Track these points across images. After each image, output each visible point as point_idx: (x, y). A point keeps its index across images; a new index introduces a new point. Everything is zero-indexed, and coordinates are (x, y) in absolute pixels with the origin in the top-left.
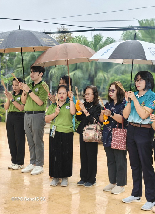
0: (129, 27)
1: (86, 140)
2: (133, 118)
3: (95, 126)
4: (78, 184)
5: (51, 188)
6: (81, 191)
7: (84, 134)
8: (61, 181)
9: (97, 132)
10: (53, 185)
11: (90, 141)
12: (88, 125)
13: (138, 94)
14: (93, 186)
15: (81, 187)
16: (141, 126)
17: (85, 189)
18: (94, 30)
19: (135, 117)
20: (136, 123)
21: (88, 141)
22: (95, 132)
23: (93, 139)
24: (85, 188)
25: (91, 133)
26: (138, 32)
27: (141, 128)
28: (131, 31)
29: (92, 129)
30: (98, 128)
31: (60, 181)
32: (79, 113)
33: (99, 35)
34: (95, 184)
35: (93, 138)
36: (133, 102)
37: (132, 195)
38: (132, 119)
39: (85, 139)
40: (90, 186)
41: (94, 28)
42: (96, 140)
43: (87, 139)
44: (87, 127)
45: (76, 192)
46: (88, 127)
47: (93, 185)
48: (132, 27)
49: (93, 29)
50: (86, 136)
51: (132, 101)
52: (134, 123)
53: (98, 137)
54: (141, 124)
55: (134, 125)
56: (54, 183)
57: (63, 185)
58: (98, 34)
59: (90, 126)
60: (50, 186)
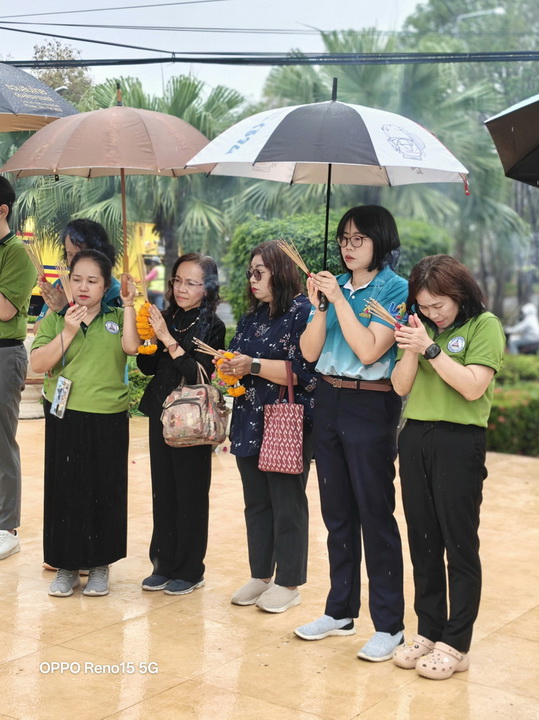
0: (289, 54)
1: (173, 440)
2: (333, 362)
3: (203, 390)
4: (146, 587)
5: (51, 605)
6: (157, 609)
7: (165, 420)
8: (87, 578)
9: (210, 411)
10: (58, 593)
11: (187, 444)
12: (180, 390)
13: (349, 282)
14: (197, 591)
15: (155, 595)
16: (358, 385)
17: (168, 600)
18: (174, 60)
19: (339, 357)
20: (345, 378)
21: (179, 443)
22: (204, 412)
23: (198, 434)
24: (170, 598)
25: (189, 415)
26: (322, 70)
27: (358, 392)
28: (298, 67)
29: (192, 402)
30: (213, 397)
31: (84, 580)
32: (150, 348)
33: (187, 79)
34: (200, 584)
35: (196, 431)
36: (333, 306)
37: (328, 612)
38: (329, 364)
39: (169, 436)
40: (186, 592)
41: (174, 53)
42: (206, 439)
43: (176, 434)
44: (175, 395)
45: (140, 614)
46: (180, 395)
47: (195, 589)
48: (302, 54)
49: (170, 56)
50: (172, 425)
51: (330, 306)
52: (338, 377)
53: (212, 429)
54: (359, 380)
55: (338, 384)
56: (63, 587)
57: (93, 592)
58: (187, 75)
59: (187, 392)
60: (48, 597)
